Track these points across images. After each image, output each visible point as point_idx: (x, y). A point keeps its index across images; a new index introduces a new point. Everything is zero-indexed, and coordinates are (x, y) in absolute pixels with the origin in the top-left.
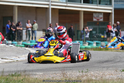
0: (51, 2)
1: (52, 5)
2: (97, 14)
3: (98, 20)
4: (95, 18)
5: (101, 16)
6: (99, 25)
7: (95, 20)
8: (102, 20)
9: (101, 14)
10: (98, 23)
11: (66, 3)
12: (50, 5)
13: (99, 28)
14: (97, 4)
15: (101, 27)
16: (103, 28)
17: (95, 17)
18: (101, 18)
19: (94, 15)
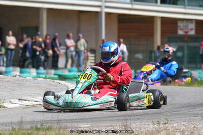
0: (106, 2)
1: (106, 7)
2: (185, 22)
3: (186, 32)
4: (181, 29)
5: (192, 26)
6: (187, 41)
7: (180, 32)
8: (192, 33)
9: (192, 23)
10: (186, 39)
11: (132, 4)
12: (103, 7)
13: (188, 47)
14: (184, 5)
15: (191, 44)
16: (195, 47)
17: (182, 27)
18: (192, 29)
19: (180, 24)
